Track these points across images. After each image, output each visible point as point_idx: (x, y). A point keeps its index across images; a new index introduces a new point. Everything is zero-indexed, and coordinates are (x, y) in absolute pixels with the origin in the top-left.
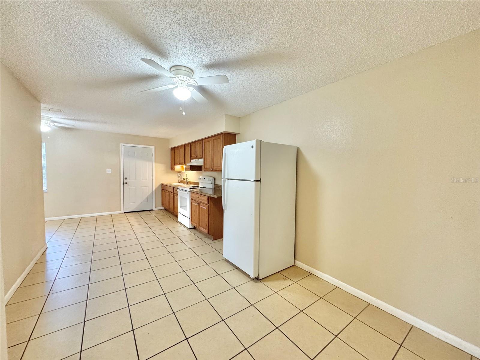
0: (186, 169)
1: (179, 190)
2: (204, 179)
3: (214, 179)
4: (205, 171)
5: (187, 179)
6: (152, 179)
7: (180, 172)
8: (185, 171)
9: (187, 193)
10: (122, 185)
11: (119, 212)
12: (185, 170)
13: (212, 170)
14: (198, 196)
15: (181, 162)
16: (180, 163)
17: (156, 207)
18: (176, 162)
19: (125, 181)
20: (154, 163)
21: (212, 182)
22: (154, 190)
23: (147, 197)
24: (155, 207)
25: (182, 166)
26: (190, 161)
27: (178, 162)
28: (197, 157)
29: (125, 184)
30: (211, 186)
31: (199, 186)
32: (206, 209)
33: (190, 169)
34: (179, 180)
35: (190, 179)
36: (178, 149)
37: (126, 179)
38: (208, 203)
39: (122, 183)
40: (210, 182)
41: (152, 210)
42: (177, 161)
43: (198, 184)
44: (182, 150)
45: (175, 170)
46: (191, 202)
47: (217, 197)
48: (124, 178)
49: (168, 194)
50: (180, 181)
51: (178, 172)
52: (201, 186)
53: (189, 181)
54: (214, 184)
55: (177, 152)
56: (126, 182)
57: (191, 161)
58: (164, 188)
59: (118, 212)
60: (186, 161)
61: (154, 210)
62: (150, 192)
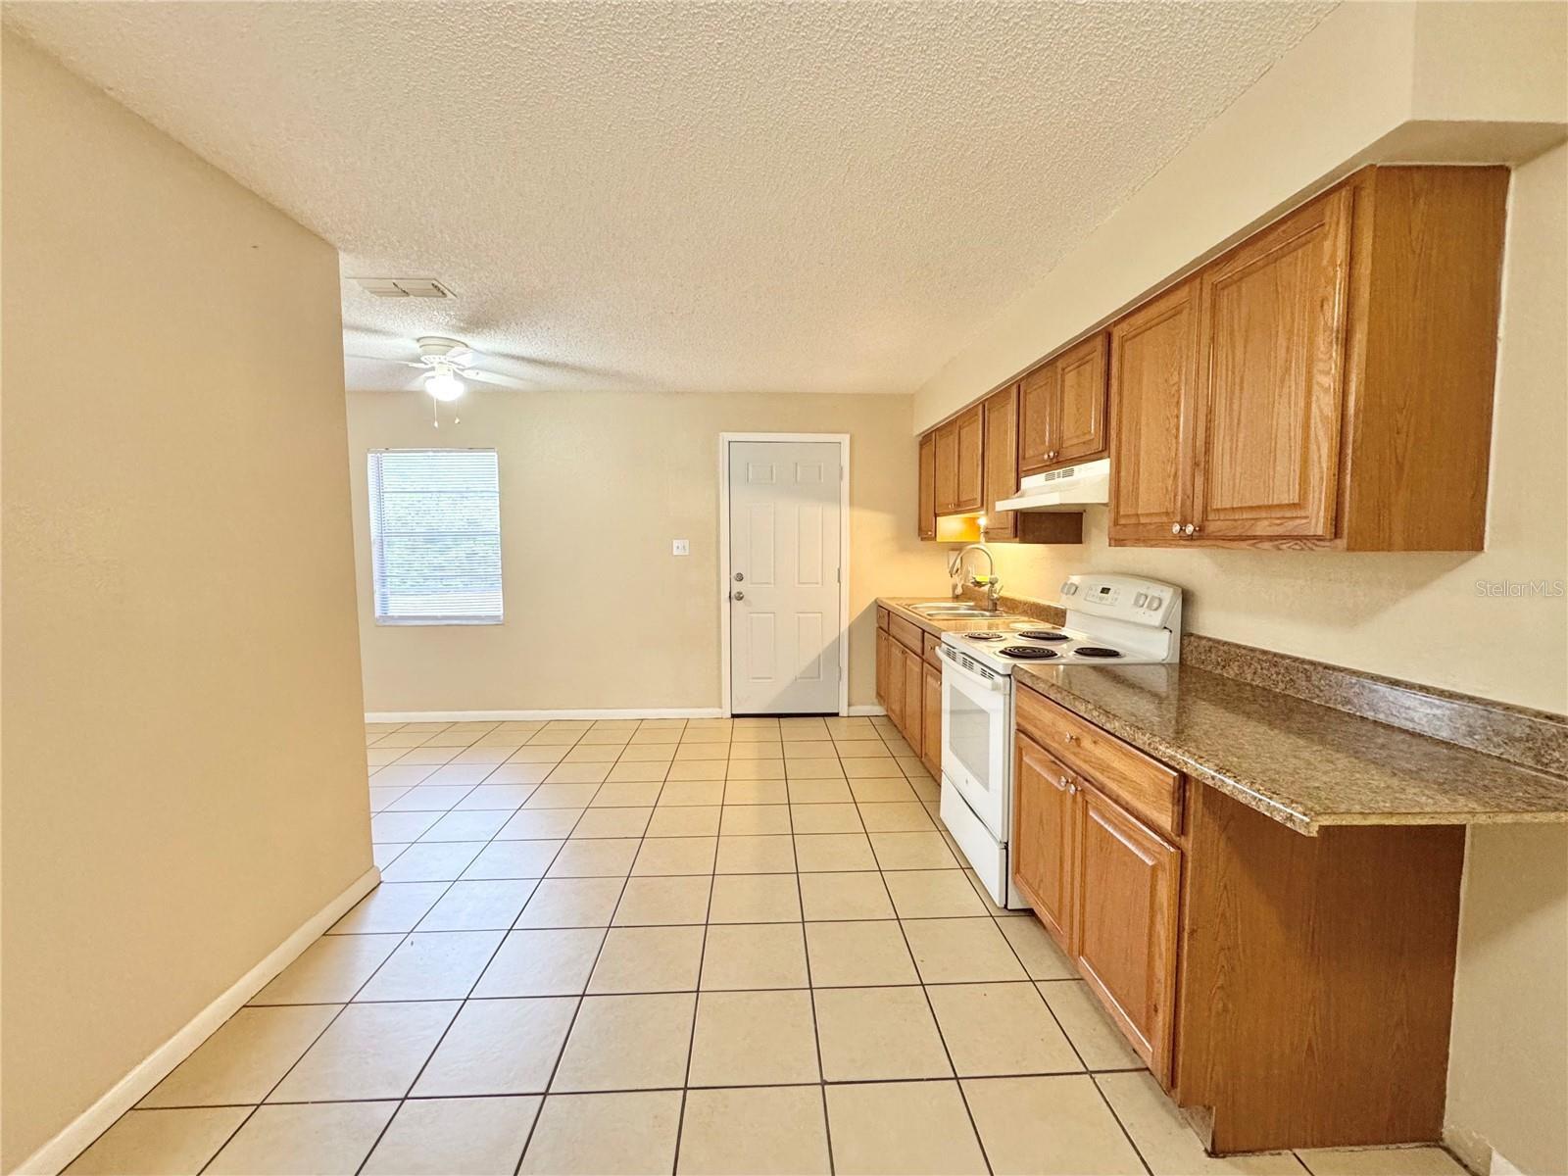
0: (990, 535)
1: (948, 654)
2: (1105, 591)
3: (1187, 598)
4: (1117, 541)
5: (992, 584)
6: (839, 581)
7: (958, 547)
8: (983, 545)
9: (995, 688)
10: (725, 606)
11: (715, 712)
12: (982, 539)
13: (1191, 538)
14: (1075, 731)
15: (964, 498)
16: (959, 504)
17: (853, 701)
18: (941, 499)
19: (737, 587)
20: (846, 510)
21: (1166, 618)
22: (845, 627)
23: (819, 656)
24: (849, 705)
25: (974, 519)
26: (1013, 482)
27: (951, 500)
28: (1058, 454)
29: (734, 601)
30: (1160, 647)
31: (1064, 632)
32: (1154, 868)
33: (1010, 532)
34: (955, 587)
35: (1011, 587)
36: (951, 433)
37: (740, 578)
38: (1182, 828)
39: (725, 595)
40: (1156, 618)
41: (836, 715)
42: (947, 496)
43: (1058, 616)
44: (973, 435)
45: (938, 539)
46: (1019, 751)
47: (1324, 829)
48: (734, 574)
49: (900, 655)
50: (959, 591)
51: (953, 550)
52: (1078, 633)
53: (1004, 593)
54: (1186, 634)
55: (947, 446)
56: (740, 593)
57: (1018, 489)
58: (885, 621)
59: (710, 710)
60: (991, 489)
61: (845, 715)
62: (830, 638)
